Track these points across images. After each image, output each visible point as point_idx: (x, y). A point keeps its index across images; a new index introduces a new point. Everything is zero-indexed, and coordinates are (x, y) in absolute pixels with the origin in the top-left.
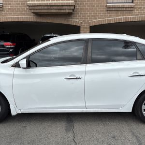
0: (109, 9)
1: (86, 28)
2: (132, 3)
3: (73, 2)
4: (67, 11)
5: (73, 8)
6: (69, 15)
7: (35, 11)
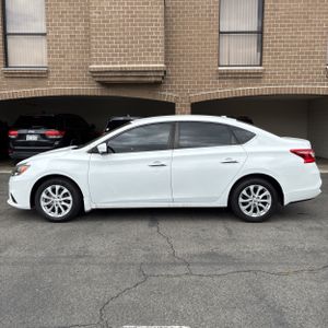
0: (223, 76)
1: (185, 106)
2: (261, 65)
3: (163, 65)
4: (153, 79)
5: (162, 74)
6: (156, 85)
7: (101, 79)
